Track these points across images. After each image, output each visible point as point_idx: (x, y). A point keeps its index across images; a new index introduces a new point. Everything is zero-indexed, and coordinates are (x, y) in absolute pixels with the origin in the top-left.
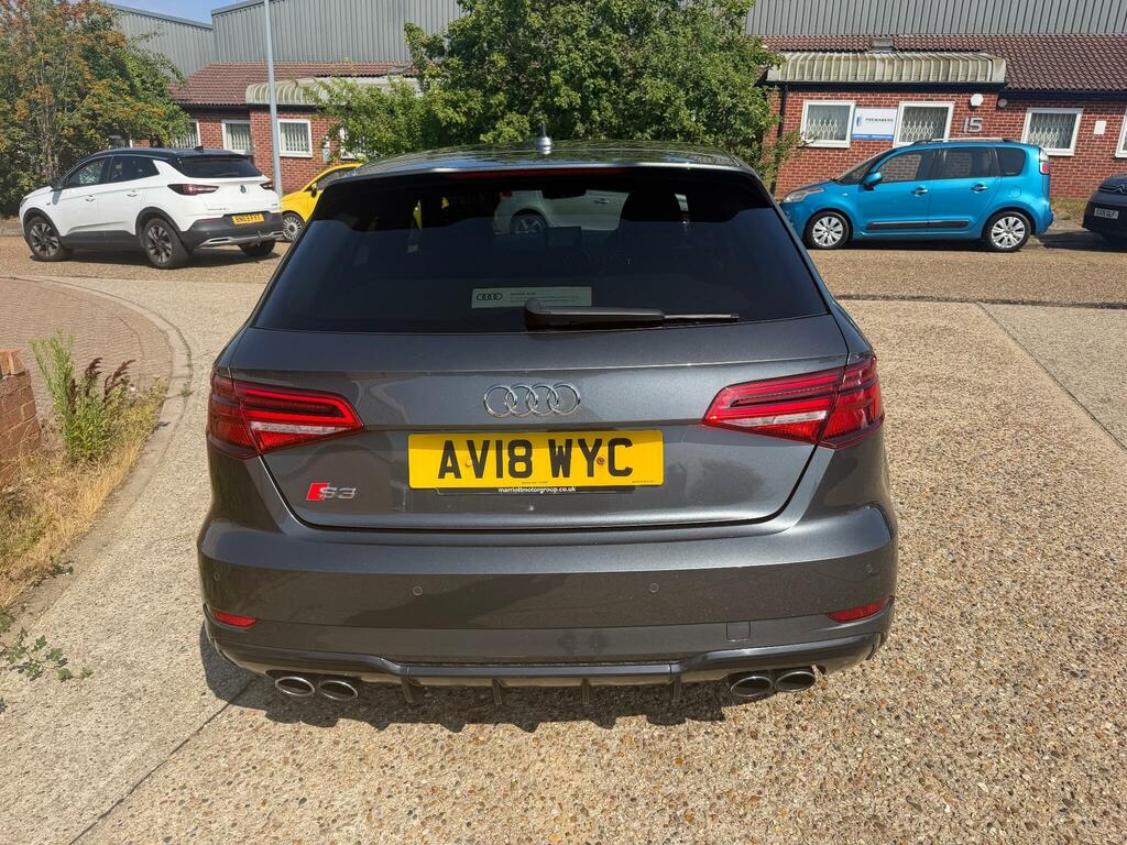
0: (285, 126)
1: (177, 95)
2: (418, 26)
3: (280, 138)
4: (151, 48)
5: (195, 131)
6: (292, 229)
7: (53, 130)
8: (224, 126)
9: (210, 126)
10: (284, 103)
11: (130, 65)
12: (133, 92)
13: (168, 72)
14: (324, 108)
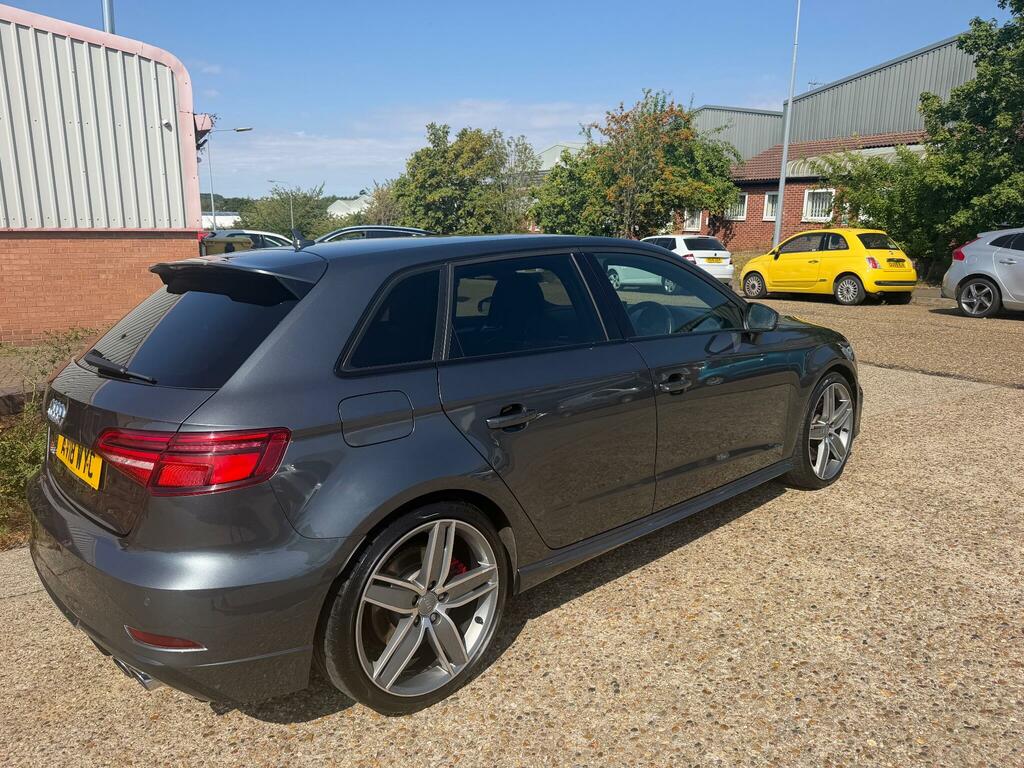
0: (813, 196)
1: (735, 173)
2: (937, 93)
3: (807, 205)
4: (719, 139)
5: (743, 202)
6: (753, 286)
7: (632, 207)
8: (767, 197)
9: (756, 197)
10: (791, 176)
11: (698, 154)
12: (696, 174)
13: (731, 157)
14: (828, 179)
